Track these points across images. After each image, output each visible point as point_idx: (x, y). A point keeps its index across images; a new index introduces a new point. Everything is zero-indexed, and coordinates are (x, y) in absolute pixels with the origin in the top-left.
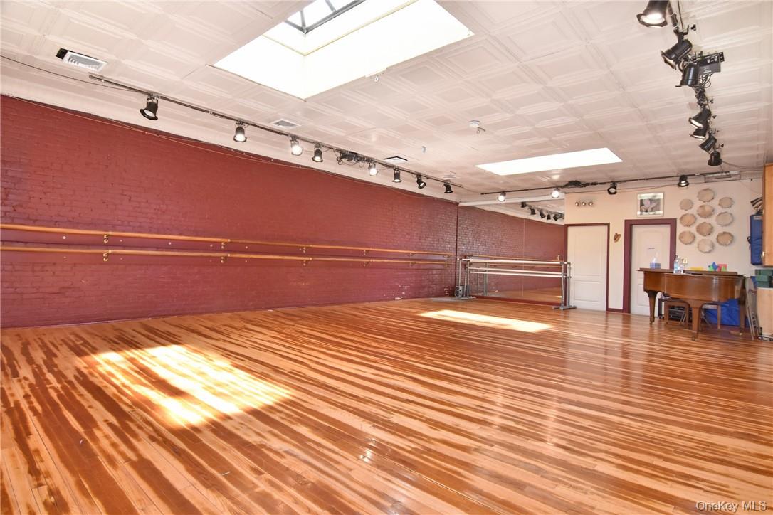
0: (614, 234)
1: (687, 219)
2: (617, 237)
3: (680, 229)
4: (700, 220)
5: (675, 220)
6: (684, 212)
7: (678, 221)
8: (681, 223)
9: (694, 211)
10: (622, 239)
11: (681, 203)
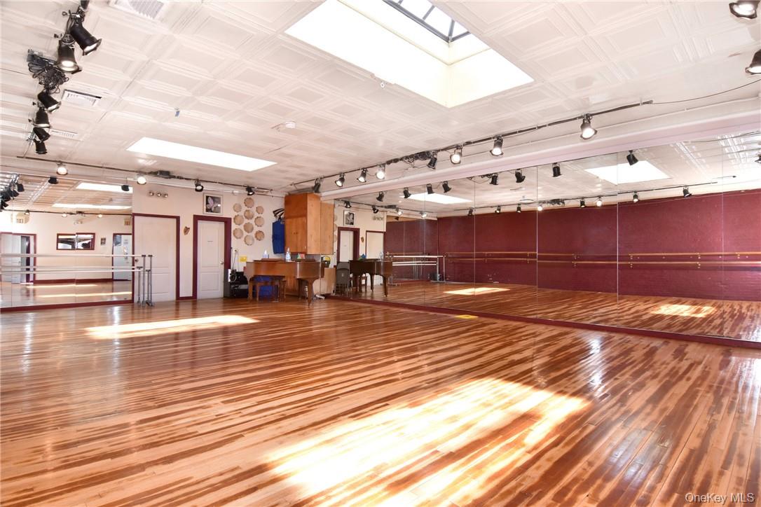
0: (184, 227)
1: (239, 219)
2: (187, 230)
3: (234, 226)
4: (246, 221)
5: (230, 219)
6: (236, 214)
7: (233, 220)
8: (235, 222)
9: (242, 213)
10: (191, 232)
11: (234, 207)
